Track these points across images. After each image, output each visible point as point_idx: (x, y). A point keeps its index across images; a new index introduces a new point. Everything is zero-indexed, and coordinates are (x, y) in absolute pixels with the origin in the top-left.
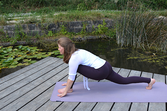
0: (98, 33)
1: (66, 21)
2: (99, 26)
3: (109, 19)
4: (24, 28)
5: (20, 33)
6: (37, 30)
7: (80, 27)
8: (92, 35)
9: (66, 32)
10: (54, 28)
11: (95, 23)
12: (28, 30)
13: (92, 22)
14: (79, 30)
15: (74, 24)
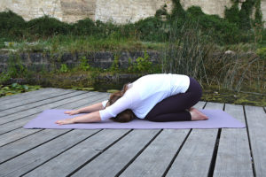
0: (137, 69)
1: (89, 51)
2: (138, 60)
3: (154, 51)
4: (23, 58)
5: (16, 66)
6: (44, 63)
7: (110, 60)
8: (128, 73)
9: (88, 67)
10: (71, 61)
11: (133, 55)
12: (30, 62)
13: (128, 54)
14: (109, 65)
15: (100, 57)
